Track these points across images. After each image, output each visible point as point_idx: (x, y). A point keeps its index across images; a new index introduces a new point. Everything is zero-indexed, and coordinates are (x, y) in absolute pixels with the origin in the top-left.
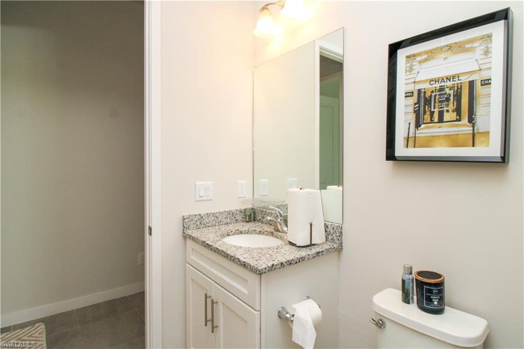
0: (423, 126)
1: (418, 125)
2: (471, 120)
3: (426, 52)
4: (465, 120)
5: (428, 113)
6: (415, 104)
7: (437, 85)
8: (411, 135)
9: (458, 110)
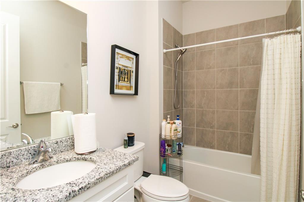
0: (120, 81)
1: (119, 81)
2: (130, 82)
3: (122, 55)
4: (129, 82)
5: (122, 77)
6: (119, 72)
7: (124, 68)
8: (117, 84)
9: (128, 78)
